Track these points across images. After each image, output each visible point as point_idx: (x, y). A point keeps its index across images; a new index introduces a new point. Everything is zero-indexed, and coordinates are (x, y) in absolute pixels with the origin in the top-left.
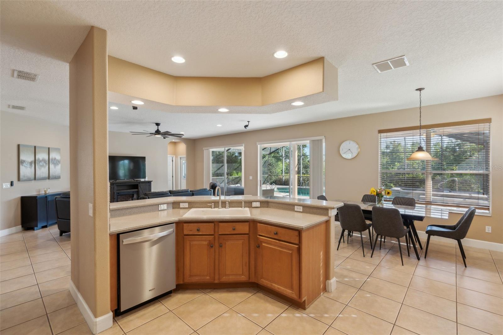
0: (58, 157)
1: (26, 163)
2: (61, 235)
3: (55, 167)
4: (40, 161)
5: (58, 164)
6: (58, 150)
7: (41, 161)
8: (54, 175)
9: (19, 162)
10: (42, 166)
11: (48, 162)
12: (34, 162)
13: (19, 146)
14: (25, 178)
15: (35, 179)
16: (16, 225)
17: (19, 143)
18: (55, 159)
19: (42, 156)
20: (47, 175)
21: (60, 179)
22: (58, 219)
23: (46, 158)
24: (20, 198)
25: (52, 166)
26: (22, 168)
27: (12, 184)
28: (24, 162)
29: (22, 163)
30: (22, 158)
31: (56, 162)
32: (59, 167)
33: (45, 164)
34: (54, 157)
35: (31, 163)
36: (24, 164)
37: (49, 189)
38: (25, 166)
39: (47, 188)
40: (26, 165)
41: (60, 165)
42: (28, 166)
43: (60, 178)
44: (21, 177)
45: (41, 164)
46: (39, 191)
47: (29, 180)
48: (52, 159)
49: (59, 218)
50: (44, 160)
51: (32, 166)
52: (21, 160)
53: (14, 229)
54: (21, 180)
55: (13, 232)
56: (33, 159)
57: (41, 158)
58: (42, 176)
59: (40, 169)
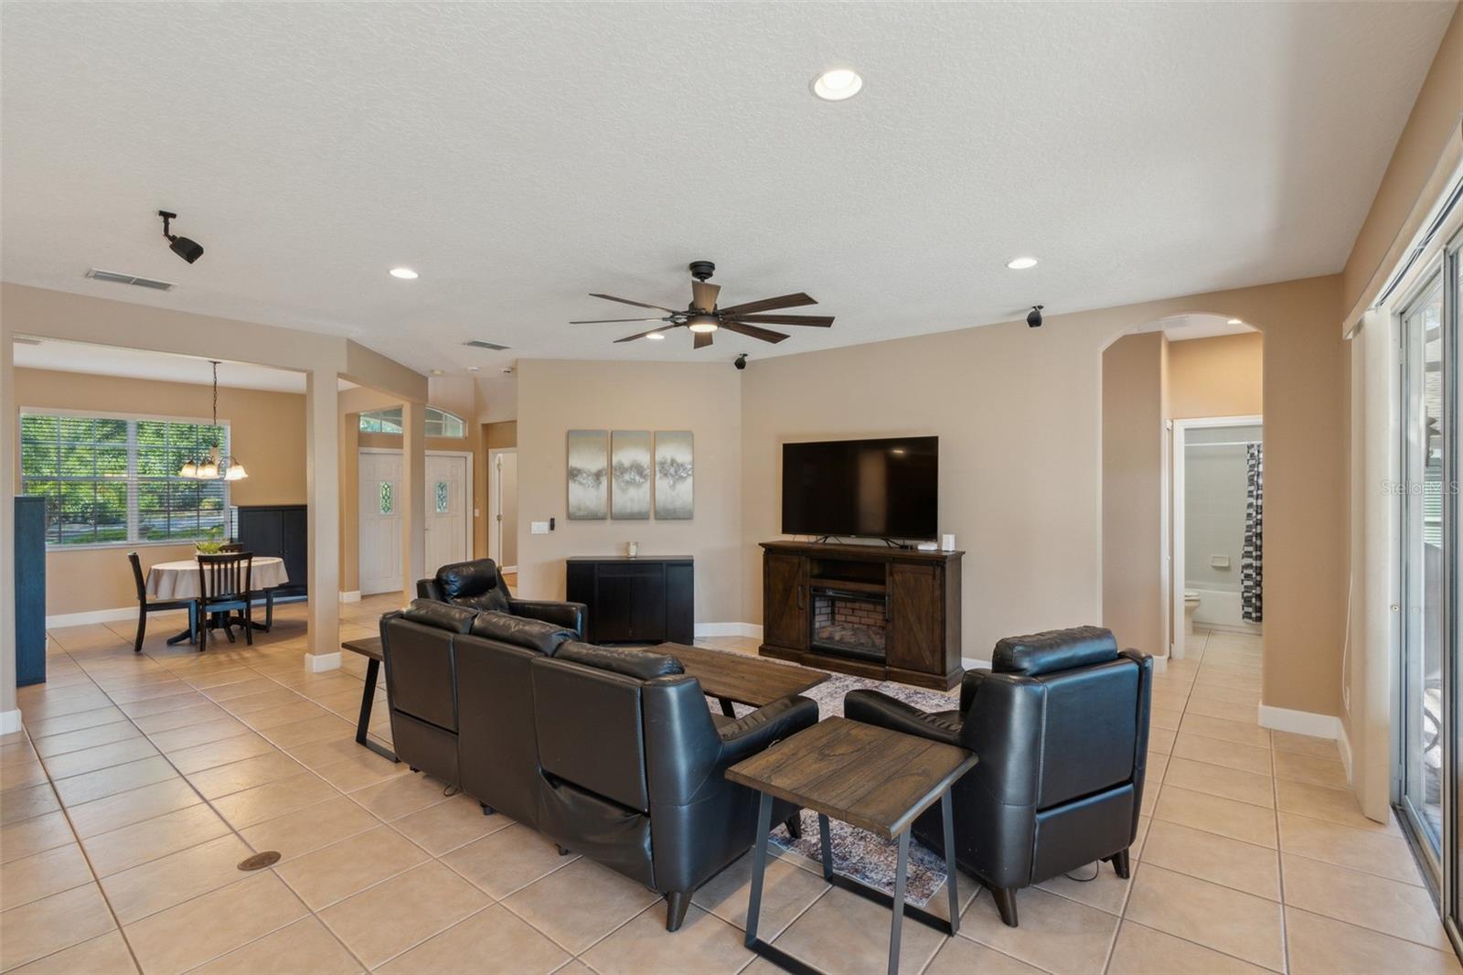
0: (682, 457)
1: (585, 475)
3: (672, 486)
4: (625, 470)
5: (682, 477)
6: (684, 436)
7: (627, 470)
8: (672, 506)
9: (568, 474)
10: (631, 483)
11: (648, 472)
12: (606, 472)
13: (568, 434)
14: (582, 513)
15: (611, 516)
17: (571, 428)
18: (672, 461)
19: (632, 455)
20: (646, 507)
21: (692, 520)
23: (645, 460)
25: (662, 484)
26: (573, 487)
27: (553, 525)
28: (580, 472)
29: (574, 476)
30: (572, 463)
31: (677, 471)
32: (685, 486)
33: (640, 478)
34: (669, 457)
35: (598, 475)
36: (579, 478)
38: (581, 483)
40: (585, 481)
41: (689, 480)
42: (590, 481)
43: (693, 517)
44: (573, 509)
45: (627, 477)
46: (627, 550)
47: (593, 517)
48: (662, 464)
50: (637, 467)
51: (600, 483)
52: (571, 468)
54: (571, 515)
56: (603, 465)
57: (627, 463)
58: (629, 511)
59: (624, 491)
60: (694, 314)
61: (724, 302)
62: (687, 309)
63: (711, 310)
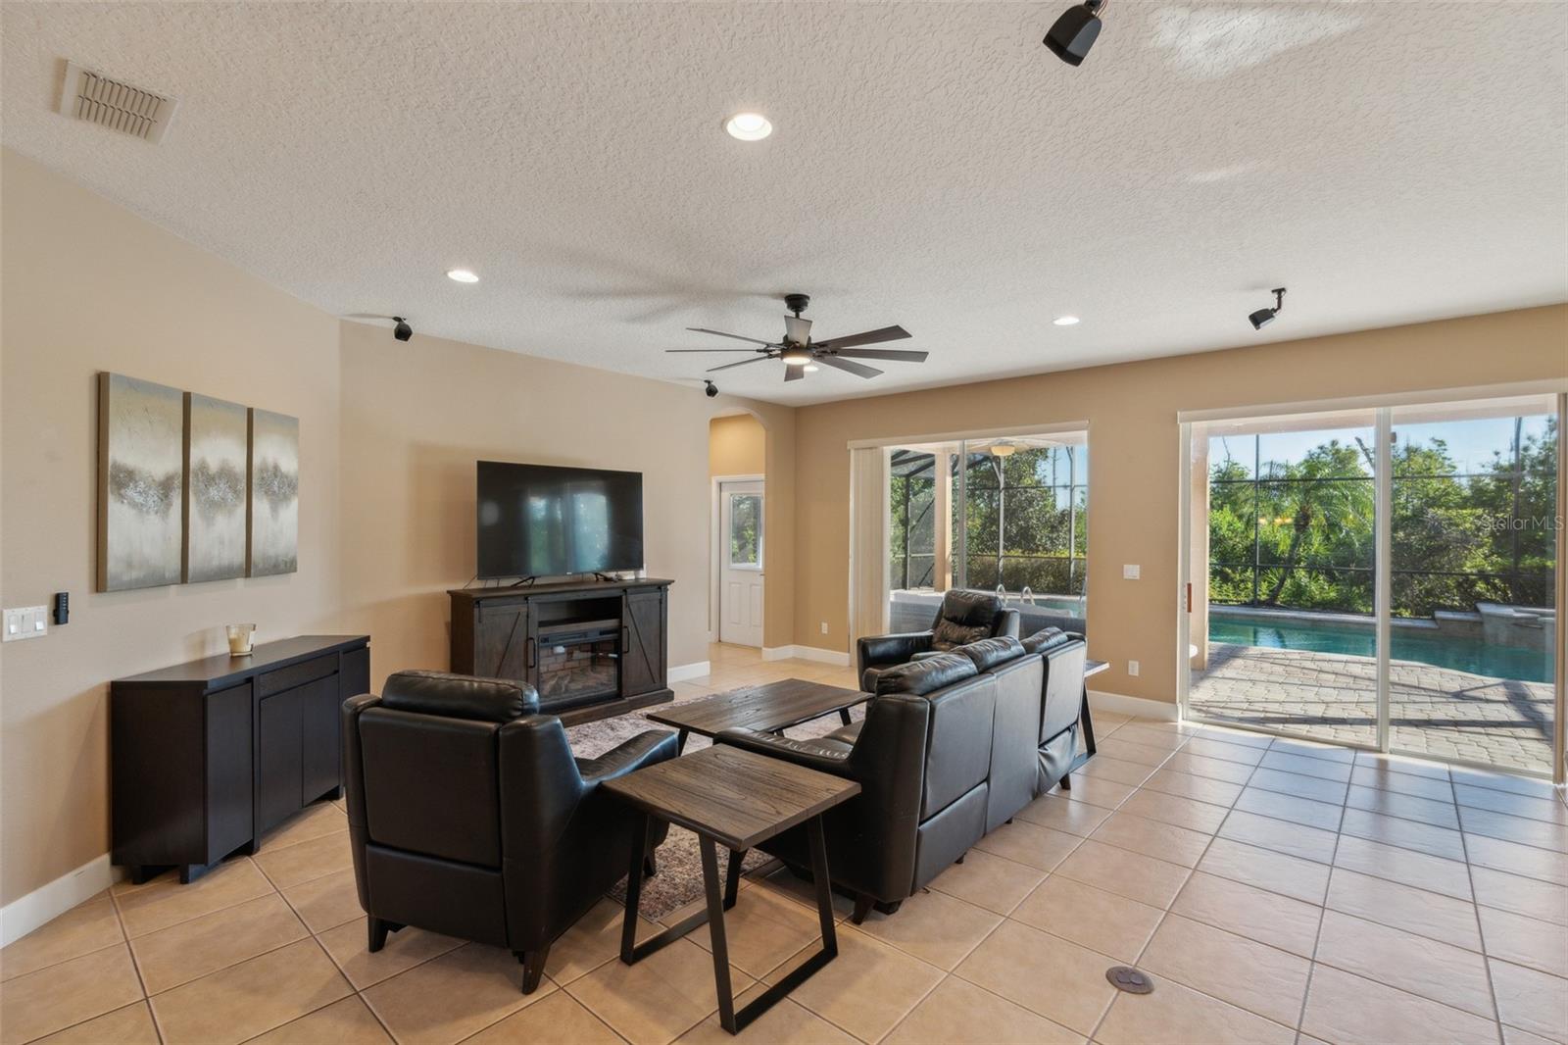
0: (289, 464)
1: (142, 484)
2: (377, 943)
3: (274, 509)
4: (210, 480)
5: (286, 498)
6: (287, 424)
7: (213, 479)
8: (272, 552)
9: (104, 480)
10: (219, 506)
11: (243, 486)
12: (178, 482)
13: (101, 382)
14: (135, 574)
15: (184, 577)
16: (76, 859)
17: (103, 368)
18: (276, 468)
19: (218, 450)
20: (239, 557)
21: (293, 574)
22: (368, 848)
23: (239, 463)
24: (104, 691)
25: (260, 506)
26: (118, 512)
27: (59, 611)
28: (128, 477)
29: (121, 485)
30: (119, 453)
31: (281, 487)
32: (290, 512)
33: (230, 496)
34: (270, 461)
35: (165, 486)
36: (127, 493)
37: (252, 633)
38: (134, 505)
39: (241, 627)
40: (139, 499)
41: (295, 503)
42: (153, 499)
43: (295, 571)
44: (113, 566)
45: (214, 493)
47: (155, 582)
48: (264, 469)
49: (373, 837)
50: (225, 473)
51: (169, 505)
52: (115, 465)
53: (65, 890)
54: (109, 583)
55: (61, 909)
56: (174, 464)
57: (213, 464)
58: (215, 563)
59: (209, 520)
60: (790, 347)
61: (818, 335)
62: (781, 342)
63: (805, 343)
